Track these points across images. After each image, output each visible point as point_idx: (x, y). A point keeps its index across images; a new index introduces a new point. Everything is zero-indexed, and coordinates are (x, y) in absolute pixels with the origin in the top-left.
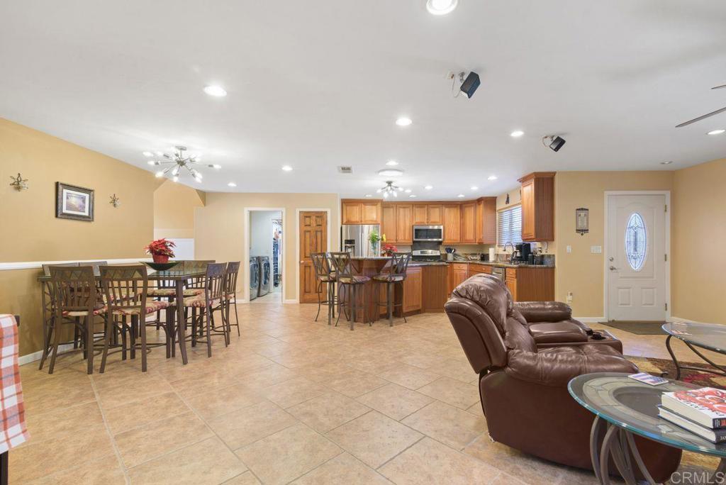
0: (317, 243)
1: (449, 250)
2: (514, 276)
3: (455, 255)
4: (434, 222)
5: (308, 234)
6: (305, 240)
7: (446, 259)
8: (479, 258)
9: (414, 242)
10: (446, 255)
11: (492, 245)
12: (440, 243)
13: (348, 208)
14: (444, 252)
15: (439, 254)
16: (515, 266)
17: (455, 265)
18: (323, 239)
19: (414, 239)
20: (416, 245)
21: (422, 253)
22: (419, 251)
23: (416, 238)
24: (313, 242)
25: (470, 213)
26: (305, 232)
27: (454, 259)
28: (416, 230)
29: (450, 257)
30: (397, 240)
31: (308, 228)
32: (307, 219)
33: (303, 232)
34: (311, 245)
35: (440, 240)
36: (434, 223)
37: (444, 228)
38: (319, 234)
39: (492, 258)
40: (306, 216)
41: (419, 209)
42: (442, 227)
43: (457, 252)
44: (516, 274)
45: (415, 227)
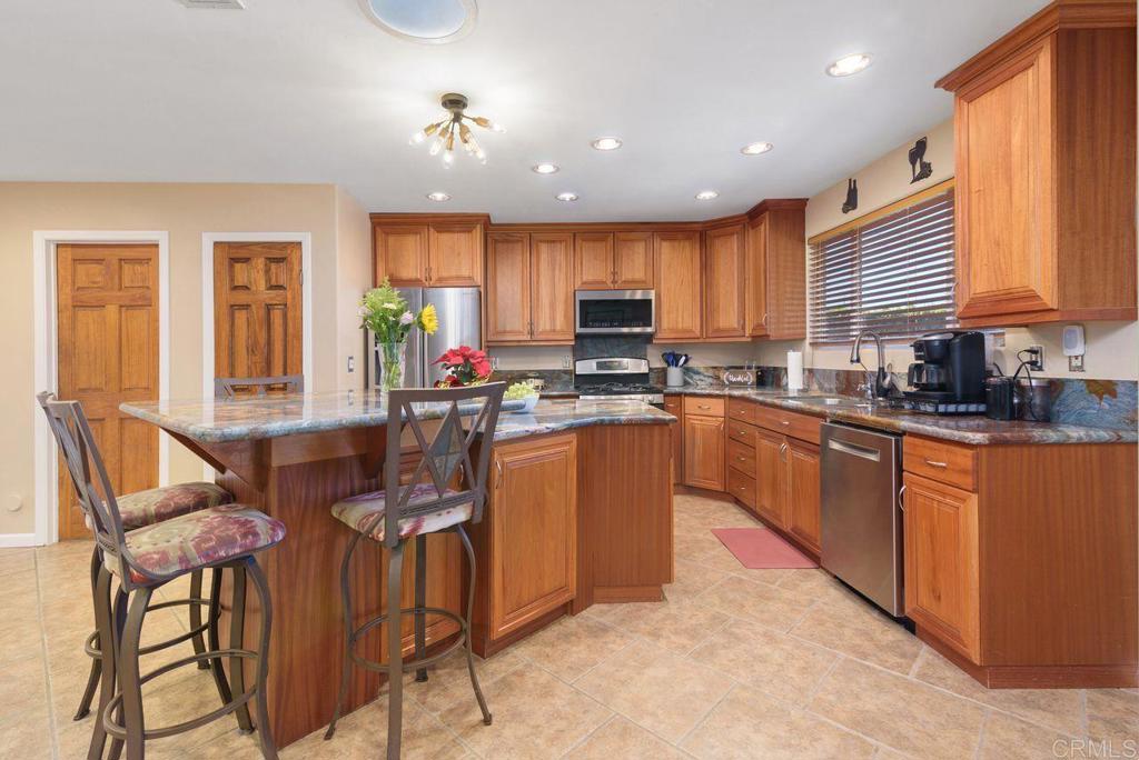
0: (269, 343)
1: (672, 359)
2: (968, 481)
3: (687, 371)
4: (633, 282)
5: (241, 317)
6: (232, 335)
7: (665, 382)
8: (751, 378)
9: (578, 337)
10: (664, 371)
11: (795, 341)
12: (649, 338)
13: (391, 240)
14: (658, 364)
15: (644, 369)
16: (978, 437)
17: (688, 401)
18: (290, 330)
19: (579, 330)
20: (582, 345)
21: (600, 366)
22: (593, 363)
23: (583, 325)
24: (256, 343)
25: (727, 255)
26: (233, 308)
27: (686, 383)
28: (583, 303)
29: (675, 376)
30: (531, 333)
31: (242, 297)
32: (238, 266)
33: (225, 310)
34: (251, 350)
35: (649, 330)
36: (634, 284)
37: (658, 296)
38: (277, 315)
39: (794, 381)
40: (232, 256)
41: (591, 244)
42: (652, 295)
43: (691, 364)
44: (976, 472)
45: (581, 296)
